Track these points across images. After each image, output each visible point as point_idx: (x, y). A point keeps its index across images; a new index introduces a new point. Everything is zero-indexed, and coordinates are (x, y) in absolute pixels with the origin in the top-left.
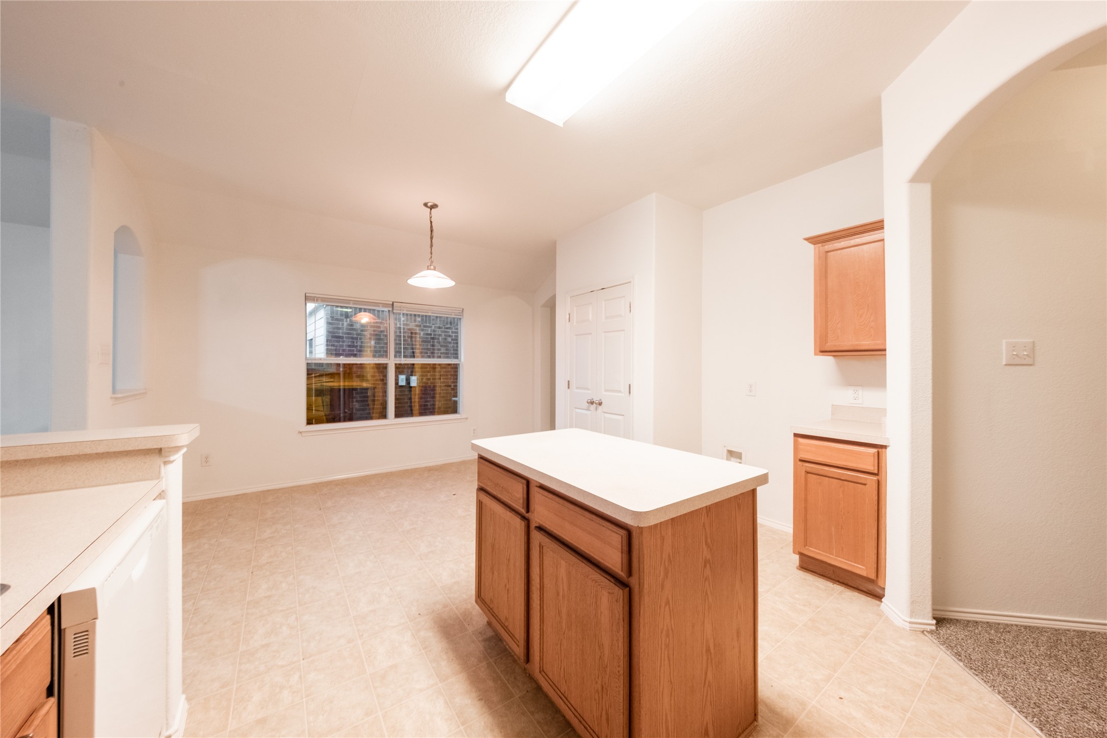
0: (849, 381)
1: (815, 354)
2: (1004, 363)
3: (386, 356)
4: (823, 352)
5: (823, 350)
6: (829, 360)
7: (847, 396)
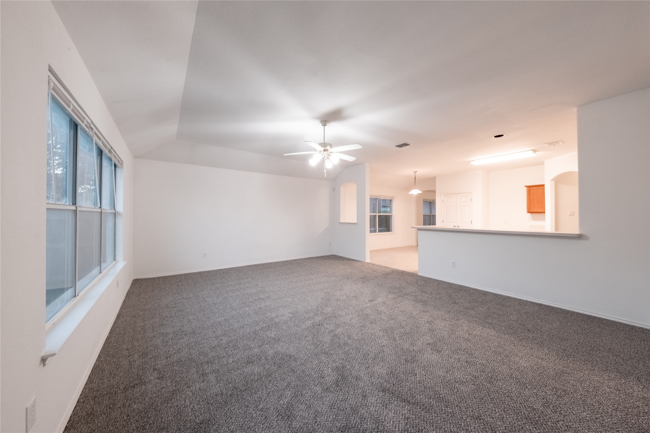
0: (534, 219)
1: (527, 213)
2: (568, 215)
3: (375, 213)
4: (529, 212)
5: (530, 212)
6: (529, 214)
7: (534, 223)
